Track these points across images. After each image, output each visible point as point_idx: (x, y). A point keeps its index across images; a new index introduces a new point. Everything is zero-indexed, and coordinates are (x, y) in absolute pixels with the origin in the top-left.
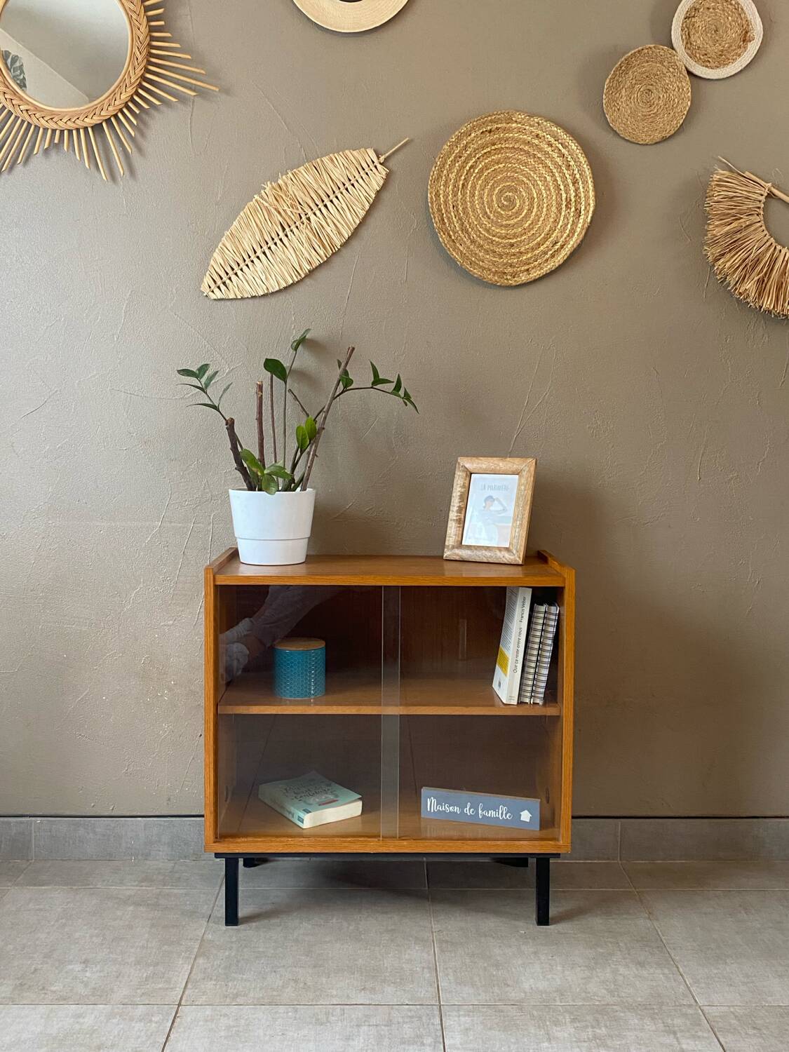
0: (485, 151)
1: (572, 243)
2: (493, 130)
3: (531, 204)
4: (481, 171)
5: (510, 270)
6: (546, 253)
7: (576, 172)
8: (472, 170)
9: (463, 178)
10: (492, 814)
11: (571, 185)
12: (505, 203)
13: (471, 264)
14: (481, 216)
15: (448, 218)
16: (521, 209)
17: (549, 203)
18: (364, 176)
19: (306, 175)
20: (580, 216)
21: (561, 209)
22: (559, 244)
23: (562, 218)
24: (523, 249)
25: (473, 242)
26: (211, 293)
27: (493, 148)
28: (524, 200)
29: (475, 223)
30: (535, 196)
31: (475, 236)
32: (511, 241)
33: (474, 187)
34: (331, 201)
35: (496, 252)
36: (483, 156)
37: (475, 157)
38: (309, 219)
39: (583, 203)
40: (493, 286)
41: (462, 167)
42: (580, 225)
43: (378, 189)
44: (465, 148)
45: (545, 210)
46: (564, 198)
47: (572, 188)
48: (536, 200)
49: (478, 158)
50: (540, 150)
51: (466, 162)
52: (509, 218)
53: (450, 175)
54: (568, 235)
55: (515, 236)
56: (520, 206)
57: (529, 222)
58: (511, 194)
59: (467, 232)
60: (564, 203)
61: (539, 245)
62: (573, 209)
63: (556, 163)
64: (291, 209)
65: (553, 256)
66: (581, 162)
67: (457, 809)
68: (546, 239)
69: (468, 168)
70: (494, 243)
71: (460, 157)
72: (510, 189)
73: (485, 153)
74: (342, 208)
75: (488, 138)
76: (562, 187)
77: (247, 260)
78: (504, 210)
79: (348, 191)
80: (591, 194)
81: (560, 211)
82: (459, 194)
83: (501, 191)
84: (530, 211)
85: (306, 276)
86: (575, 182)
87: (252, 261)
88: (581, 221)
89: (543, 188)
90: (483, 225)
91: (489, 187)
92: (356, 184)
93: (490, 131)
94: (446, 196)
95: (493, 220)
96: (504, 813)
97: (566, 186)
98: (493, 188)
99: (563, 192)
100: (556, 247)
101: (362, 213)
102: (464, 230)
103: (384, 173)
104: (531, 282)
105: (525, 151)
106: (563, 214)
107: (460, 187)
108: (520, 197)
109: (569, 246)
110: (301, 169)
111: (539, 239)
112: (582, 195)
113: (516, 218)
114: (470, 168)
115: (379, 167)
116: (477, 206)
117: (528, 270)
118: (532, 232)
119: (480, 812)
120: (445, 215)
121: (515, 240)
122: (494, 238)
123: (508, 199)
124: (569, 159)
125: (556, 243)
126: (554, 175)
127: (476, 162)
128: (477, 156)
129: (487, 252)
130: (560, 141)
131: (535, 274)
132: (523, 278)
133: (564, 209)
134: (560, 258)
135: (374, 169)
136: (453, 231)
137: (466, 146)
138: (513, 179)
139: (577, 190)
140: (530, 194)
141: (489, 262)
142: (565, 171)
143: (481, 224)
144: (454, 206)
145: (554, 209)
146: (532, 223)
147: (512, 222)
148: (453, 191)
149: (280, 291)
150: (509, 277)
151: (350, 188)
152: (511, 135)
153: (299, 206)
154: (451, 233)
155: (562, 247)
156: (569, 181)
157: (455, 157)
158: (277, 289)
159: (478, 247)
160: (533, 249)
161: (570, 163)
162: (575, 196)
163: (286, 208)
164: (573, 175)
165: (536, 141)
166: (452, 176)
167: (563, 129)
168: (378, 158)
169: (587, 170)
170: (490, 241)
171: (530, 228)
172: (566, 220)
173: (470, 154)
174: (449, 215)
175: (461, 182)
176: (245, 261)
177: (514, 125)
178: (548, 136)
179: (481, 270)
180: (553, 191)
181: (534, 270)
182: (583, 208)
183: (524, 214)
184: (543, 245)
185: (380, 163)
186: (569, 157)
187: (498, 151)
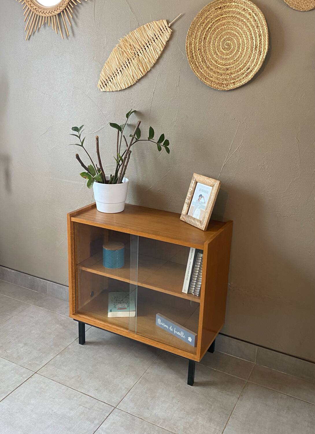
0: (217, 19)
1: (256, 69)
2: (221, 7)
3: (239, 47)
4: (215, 30)
5: (225, 82)
6: (243, 74)
7: (261, 30)
8: (210, 30)
9: (205, 34)
10: (178, 333)
11: (258, 37)
12: (226, 46)
13: (206, 79)
14: (213, 54)
15: (196, 55)
16: (233, 50)
17: (247, 46)
18: (162, 34)
19: (137, 34)
20: (261, 55)
21: (253, 50)
22: (250, 69)
23: (252, 56)
24: (232, 71)
25: (208, 67)
26: (101, 89)
27: (221, 17)
28: (235, 45)
29: (210, 57)
30: (241, 43)
31: (209, 64)
32: (227, 67)
33: (210, 38)
34: (148, 46)
35: (219, 73)
36: (216, 21)
37: (211, 22)
38: (138, 55)
39: (263, 48)
40: (216, 90)
41: (204, 29)
42: (260, 60)
43: (167, 40)
44: (206, 18)
45: (245, 50)
46: (254, 44)
47: (258, 39)
48: (241, 45)
49: (213, 23)
50: (245, 17)
51: (206, 25)
52: (227, 54)
53: (198, 33)
54: (254, 65)
55: (229, 64)
56: (233, 48)
57: (237, 57)
58: (229, 42)
59: (205, 62)
60: (254, 47)
61: (241, 69)
62: (258, 51)
63: (252, 25)
64: (131, 51)
65: (246, 76)
66: (263, 25)
67: (167, 327)
68: (244, 66)
69: (207, 29)
70: (219, 68)
71: (203, 23)
72: (229, 39)
73: (217, 20)
74: (151, 50)
75: (219, 12)
76: (254, 38)
77: (114, 74)
78: (225, 50)
79: (154, 41)
80: (267, 43)
81: (252, 51)
82: (202, 43)
83: (224, 40)
84: (238, 51)
85: (137, 82)
86: (260, 36)
87: (116, 75)
88: (261, 57)
89: (245, 38)
90: (214, 59)
91: (218, 38)
92: (158, 38)
93: (220, 8)
94: (195, 45)
95: (219, 55)
96: (183, 335)
97: (256, 37)
98: (220, 38)
99: (254, 41)
100: (249, 71)
101: (160, 53)
102: (204, 61)
103: (170, 32)
104: (235, 89)
105: (238, 18)
106: (253, 53)
107: (203, 39)
108: (234, 43)
109: (255, 71)
110: (135, 31)
111: (241, 66)
112: (263, 43)
113: (231, 54)
114: (209, 29)
115: (168, 28)
116: (212, 48)
117: (234, 82)
118: (238, 63)
119: (175, 331)
120: (194, 54)
121: (229, 67)
122: (219, 65)
123: (228, 45)
124: (258, 23)
125: (249, 69)
126: (251, 31)
127: (212, 25)
128: (213, 22)
129: (214, 72)
130: (255, 12)
131: (238, 85)
132: (232, 87)
133: (254, 50)
134: (250, 76)
135: (166, 30)
136: (198, 62)
137: (207, 17)
138: (230, 34)
139: (260, 40)
140: (238, 41)
141: (215, 78)
142: (256, 29)
143: (213, 58)
144: (199, 49)
145: (249, 50)
146: (238, 57)
147: (228, 57)
148: (199, 41)
149: (126, 89)
150: (225, 86)
151: (155, 39)
152: (231, 9)
153: (134, 49)
154: (197, 63)
155: (251, 71)
156: (258, 35)
157: (201, 23)
158: (124, 88)
159: (210, 70)
160: (238, 72)
161: (259, 25)
162: (260, 44)
163: (128, 50)
164: (259, 31)
165: (244, 13)
166: (199, 34)
167: (257, 5)
168: (168, 24)
169: (265, 29)
170: (217, 67)
171: (237, 60)
172: (254, 56)
173: (209, 21)
174: (196, 54)
175: (204, 36)
176: (113, 74)
177: (233, 4)
178: (249, 10)
179: (210, 82)
180: (249, 40)
181: (237, 82)
182: (262, 51)
183: (235, 52)
184: (242, 69)
185: (169, 27)
186: (258, 21)
187: (224, 18)
